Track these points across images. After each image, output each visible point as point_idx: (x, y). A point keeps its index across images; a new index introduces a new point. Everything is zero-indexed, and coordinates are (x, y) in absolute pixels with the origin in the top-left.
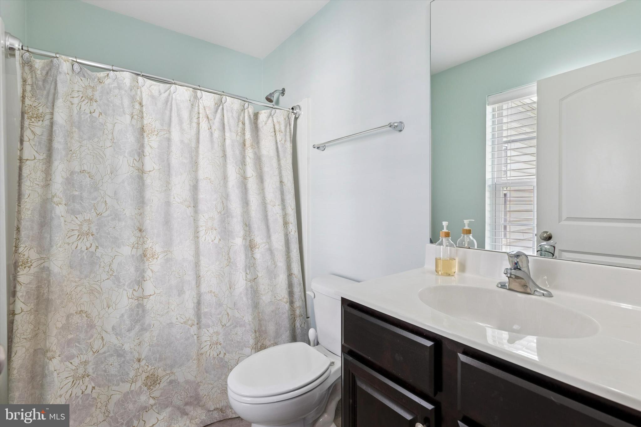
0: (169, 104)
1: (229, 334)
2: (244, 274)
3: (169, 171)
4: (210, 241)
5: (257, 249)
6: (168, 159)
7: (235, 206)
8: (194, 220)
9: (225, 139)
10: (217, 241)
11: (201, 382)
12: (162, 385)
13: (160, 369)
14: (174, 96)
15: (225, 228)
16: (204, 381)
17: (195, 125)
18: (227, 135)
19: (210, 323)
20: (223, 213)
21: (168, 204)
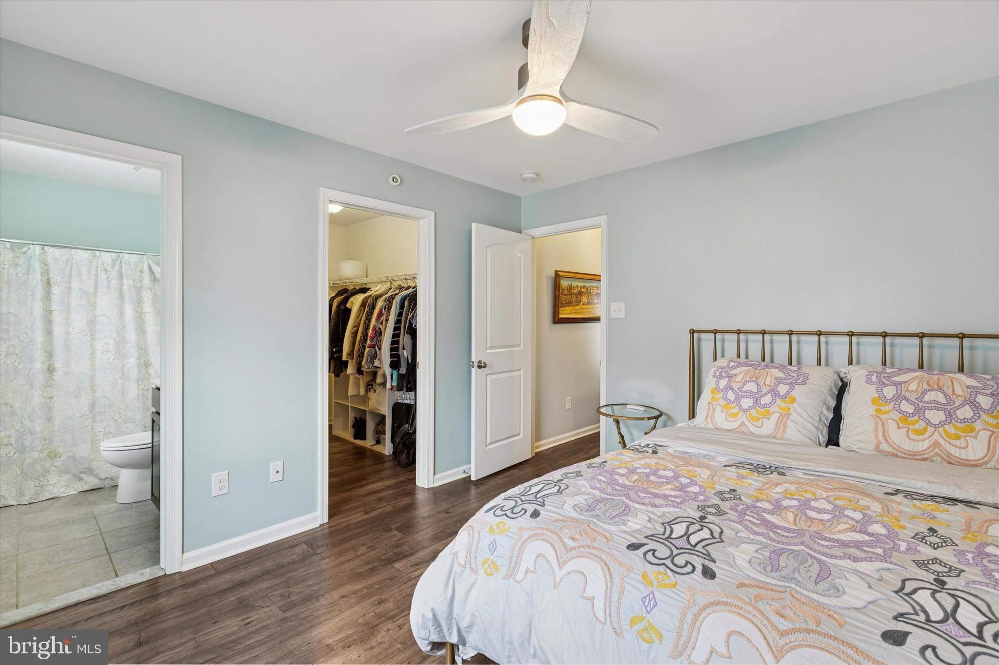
0: (70, 263)
1: (120, 427)
2: (136, 385)
3: (69, 310)
4: (106, 360)
5: (152, 368)
6: (68, 302)
7: (131, 335)
8: (91, 345)
9: (123, 285)
10: (111, 360)
11: (94, 459)
12: (62, 458)
13: (60, 448)
14: (74, 257)
15: (120, 351)
16: (97, 459)
17: (93, 276)
18: (125, 281)
19: (104, 419)
20: (118, 339)
21: (68, 333)
